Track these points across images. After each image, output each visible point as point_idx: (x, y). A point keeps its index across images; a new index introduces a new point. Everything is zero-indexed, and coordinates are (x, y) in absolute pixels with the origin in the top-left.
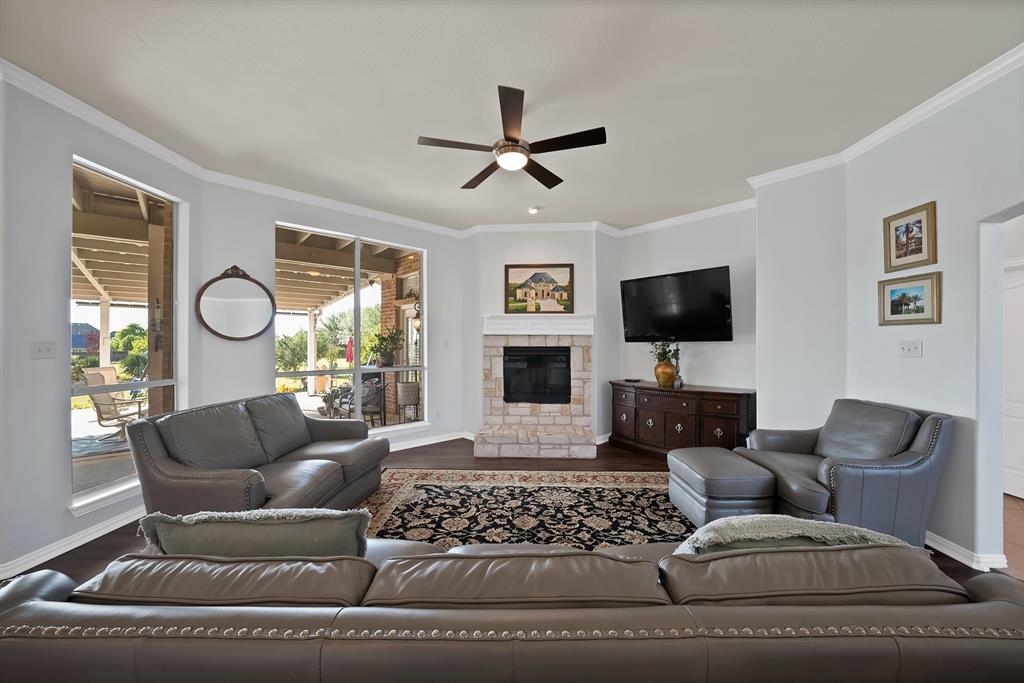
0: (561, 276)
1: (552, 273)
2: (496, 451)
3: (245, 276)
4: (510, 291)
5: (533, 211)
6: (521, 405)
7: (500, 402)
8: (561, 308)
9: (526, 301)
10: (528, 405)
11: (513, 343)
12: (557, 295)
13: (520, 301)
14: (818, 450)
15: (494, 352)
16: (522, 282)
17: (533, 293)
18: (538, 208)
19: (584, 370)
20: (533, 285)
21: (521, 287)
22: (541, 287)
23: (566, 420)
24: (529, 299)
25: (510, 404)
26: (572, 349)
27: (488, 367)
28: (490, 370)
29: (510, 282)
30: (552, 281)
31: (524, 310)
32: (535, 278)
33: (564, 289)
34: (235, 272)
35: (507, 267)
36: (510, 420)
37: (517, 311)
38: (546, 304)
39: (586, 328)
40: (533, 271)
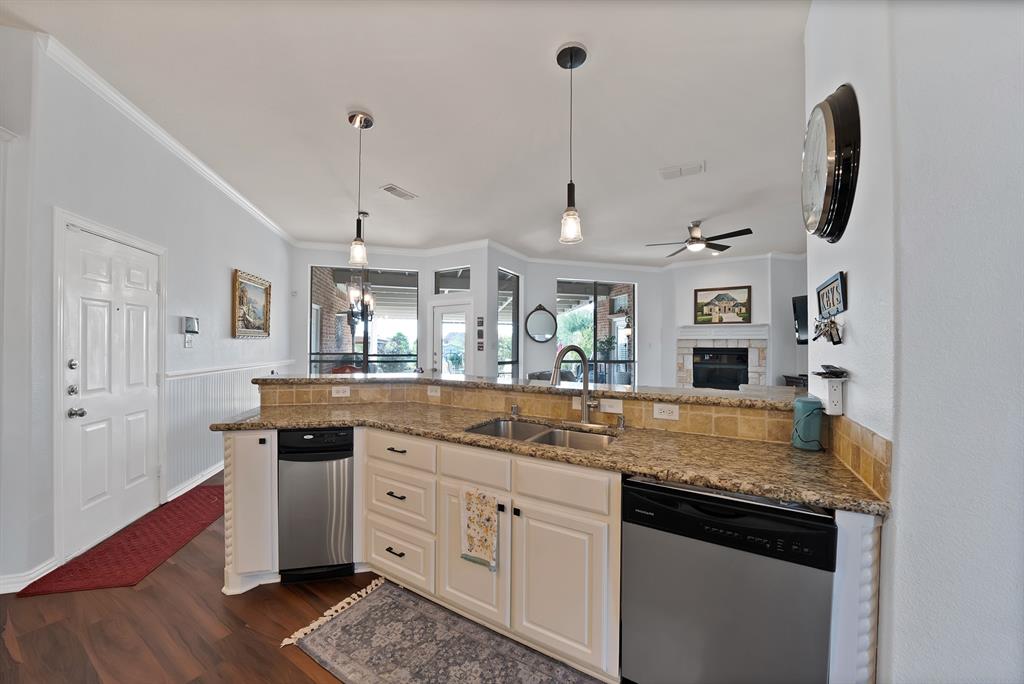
0: (740, 295)
1: (732, 294)
3: (544, 309)
4: (698, 308)
5: (715, 254)
7: (690, 387)
8: (740, 319)
9: (711, 315)
11: (702, 345)
12: (737, 310)
13: (706, 315)
15: (686, 351)
16: (708, 301)
17: (717, 309)
19: (760, 366)
20: (717, 303)
21: (707, 304)
22: (723, 304)
24: (713, 313)
25: (699, 389)
26: (749, 350)
27: (681, 362)
28: (683, 364)
29: (699, 301)
30: (733, 299)
31: (709, 322)
32: (719, 298)
33: (743, 305)
34: (540, 308)
35: (696, 291)
37: (704, 322)
38: (728, 317)
39: (763, 334)
40: (716, 293)
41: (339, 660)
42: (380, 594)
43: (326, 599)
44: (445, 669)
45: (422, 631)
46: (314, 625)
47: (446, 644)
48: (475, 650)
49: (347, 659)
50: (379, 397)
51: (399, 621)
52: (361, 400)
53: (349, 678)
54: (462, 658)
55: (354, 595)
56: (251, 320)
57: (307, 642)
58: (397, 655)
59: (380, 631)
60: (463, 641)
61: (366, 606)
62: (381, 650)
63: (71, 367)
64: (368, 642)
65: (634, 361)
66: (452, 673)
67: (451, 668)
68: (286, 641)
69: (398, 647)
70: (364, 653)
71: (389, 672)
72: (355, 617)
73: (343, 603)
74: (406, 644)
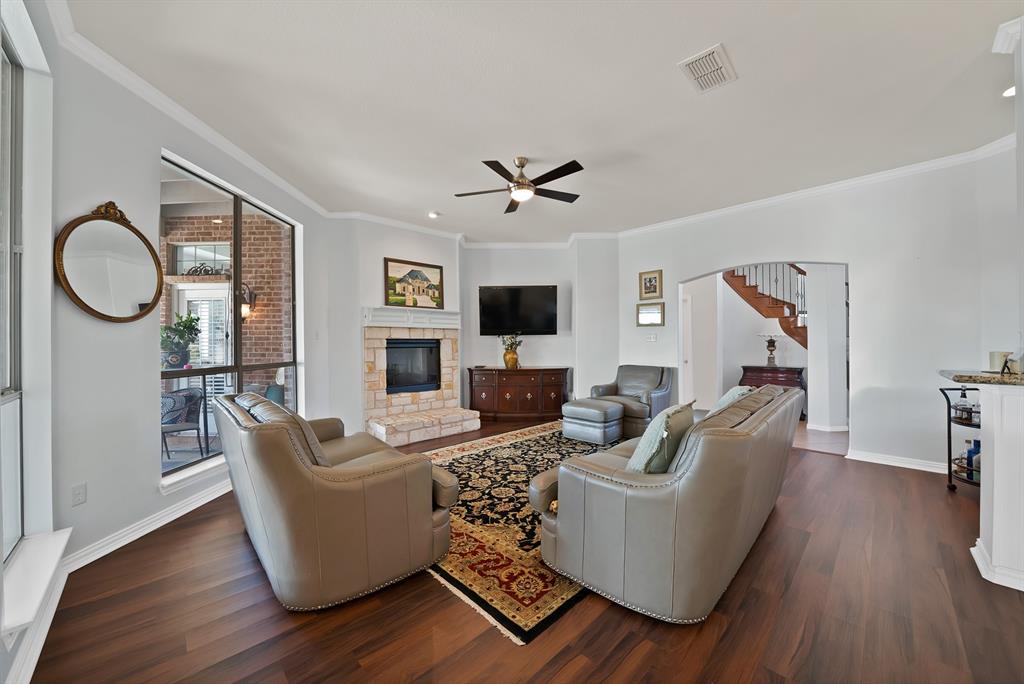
0: (433, 277)
1: (426, 272)
2: (406, 438)
4: (389, 284)
5: (433, 216)
6: (403, 394)
7: (383, 394)
8: (434, 304)
9: (404, 295)
10: (409, 394)
11: (396, 335)
12: (431, 292)
13: (399, 295)
14: (620, 392)
15: (377, 344)
16: (401, 277)
17: (411, 288)
18: (438, 214)
19: (453, 359)
20: (410, 281)
21: (400, 281)
22: (417, 283)
23: (439, 404)
24: (407, 294)
25: (393, 396)
26: (442, 342)
27: (372, 360)
28: (373, 363)
29: (390, 275)
30: (427, 280)
31: (403, 304)
32: (412, 274)
33: (435, 287)
34: (109, 212)
36: (393, 410)
37: (397, 304)
38: (423, 300)
39: (456, 323)
40: (411, 268)
65: (294, 362)
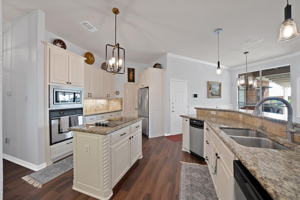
41: (184, 171)
42: (205, 168)
43: (194, 161)
44: (197, 190)
45: (203, 181)
46: (187, 163)
47: (204, 188)
48: (209, 196)
49: (185, 172)
50: (224, 116)
51: (201, 175)
52: (219, 116)
53: (182, 174)
54: (204, 193)
55: (199, 164)
56: (214, 93)
57: (183, 164)
58: (193, 179)
59: (195, 173)
60: (209, 191)
61: (198, 168)
62: (191, 176)
63: (173, 104)
64: (191, 173)
66: (198, 193)
67: (198, 192)
68: (181, 162)
69: (195, 179)
70: (188, 174)
71: (188, 180)
72: (195, 168)
73: (195, 164)
74: (197, 180)
